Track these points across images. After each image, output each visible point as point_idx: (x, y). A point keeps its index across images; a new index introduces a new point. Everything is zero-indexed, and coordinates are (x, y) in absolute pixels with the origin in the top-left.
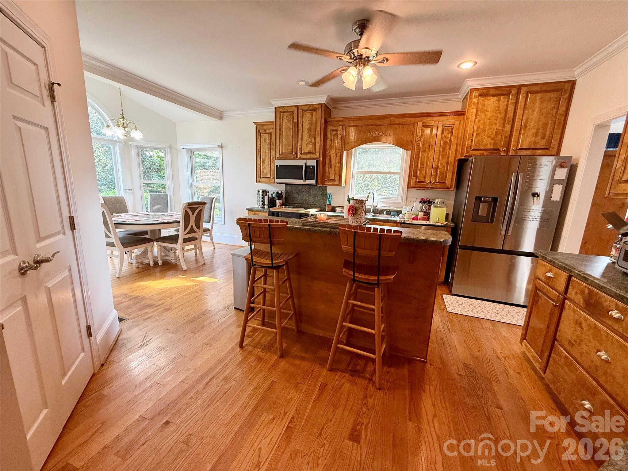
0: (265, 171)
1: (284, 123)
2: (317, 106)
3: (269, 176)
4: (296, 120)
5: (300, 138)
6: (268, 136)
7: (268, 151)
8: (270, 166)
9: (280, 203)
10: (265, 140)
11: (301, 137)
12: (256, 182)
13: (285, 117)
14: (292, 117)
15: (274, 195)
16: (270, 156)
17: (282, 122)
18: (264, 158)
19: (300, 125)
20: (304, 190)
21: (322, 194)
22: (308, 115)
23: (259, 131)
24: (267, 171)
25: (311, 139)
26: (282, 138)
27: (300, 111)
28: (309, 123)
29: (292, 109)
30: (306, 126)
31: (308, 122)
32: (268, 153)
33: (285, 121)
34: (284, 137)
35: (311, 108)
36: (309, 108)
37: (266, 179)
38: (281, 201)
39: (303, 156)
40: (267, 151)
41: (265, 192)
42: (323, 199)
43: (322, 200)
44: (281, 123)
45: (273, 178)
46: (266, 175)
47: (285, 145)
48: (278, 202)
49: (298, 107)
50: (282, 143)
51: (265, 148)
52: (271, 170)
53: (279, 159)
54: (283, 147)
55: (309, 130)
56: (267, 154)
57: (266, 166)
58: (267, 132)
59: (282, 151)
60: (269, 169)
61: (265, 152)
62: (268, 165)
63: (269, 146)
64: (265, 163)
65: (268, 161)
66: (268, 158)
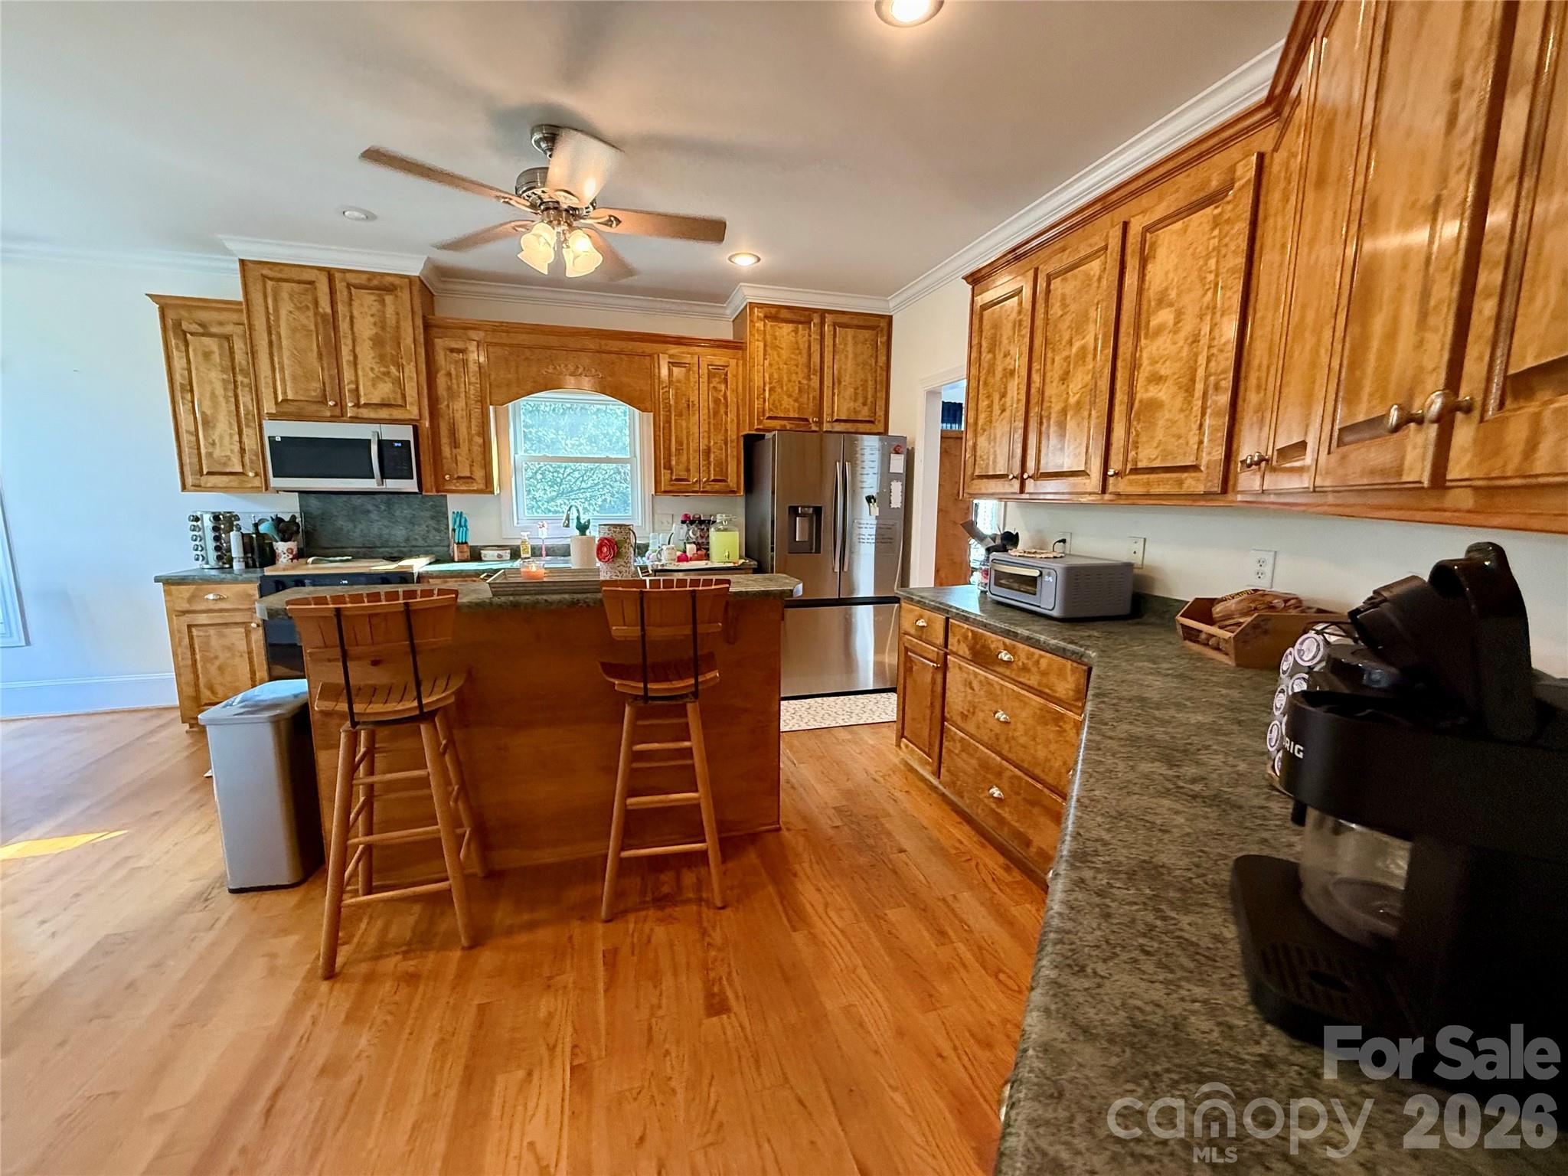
0: (217, 453)
1: (283, 313)
2: (397, 281)
3: (237, 468)
4: (329, 310)
5: (348, 362)
6: (221, 347)
7: (225, 389)
8: (236, 438)
9: (290, 551)
10: (207, 355)
11: (351, 358)
12: (184, 488)
13: (285, 295)
14: (310, 298)
15: (262, 528)
16: (233, 408)
17: (276, 310)
18: (209, 412)
19: (344, 326)
20: (370, 508)
21: (432, 518)
22: (366, 302)
23: (178, 324)
24: (229, 453)
25: (387, 367)
26: (281, 357)
27: (340, 286)
28: (375, 324)
29: (307, 276)
30: (366, 328)
31: (372, 320)
32: (226, 397)
33: (286, 307)
34: (286, 353)
35: (375, 282)
36: (369, 280)
37: (225, 478)
38: (292, 545)
39: (365, 413)
40: (220, 391)
41: (224, 522)
42: (438, 530)
43: (434, 532)
44: (271, 311)
45: (257, 474)
46: (225, 464)
47: (294, 378)
48: (281, 547)
49: (330, 273)
50: (282, 369)
51: (210, 382)
52: (242, 450)
53: (273, 417)
54: (289, 384)
55: (378, 342)
56: (221, 399)
57: (221, 438)
58: (214, 330)
59: (285, 393)
60: (237, 447)
61: (213, 395)
62: (231, 435)
63: (225, 376)
64: (214, 427)
65: (230, 423)
66: (225, 413)
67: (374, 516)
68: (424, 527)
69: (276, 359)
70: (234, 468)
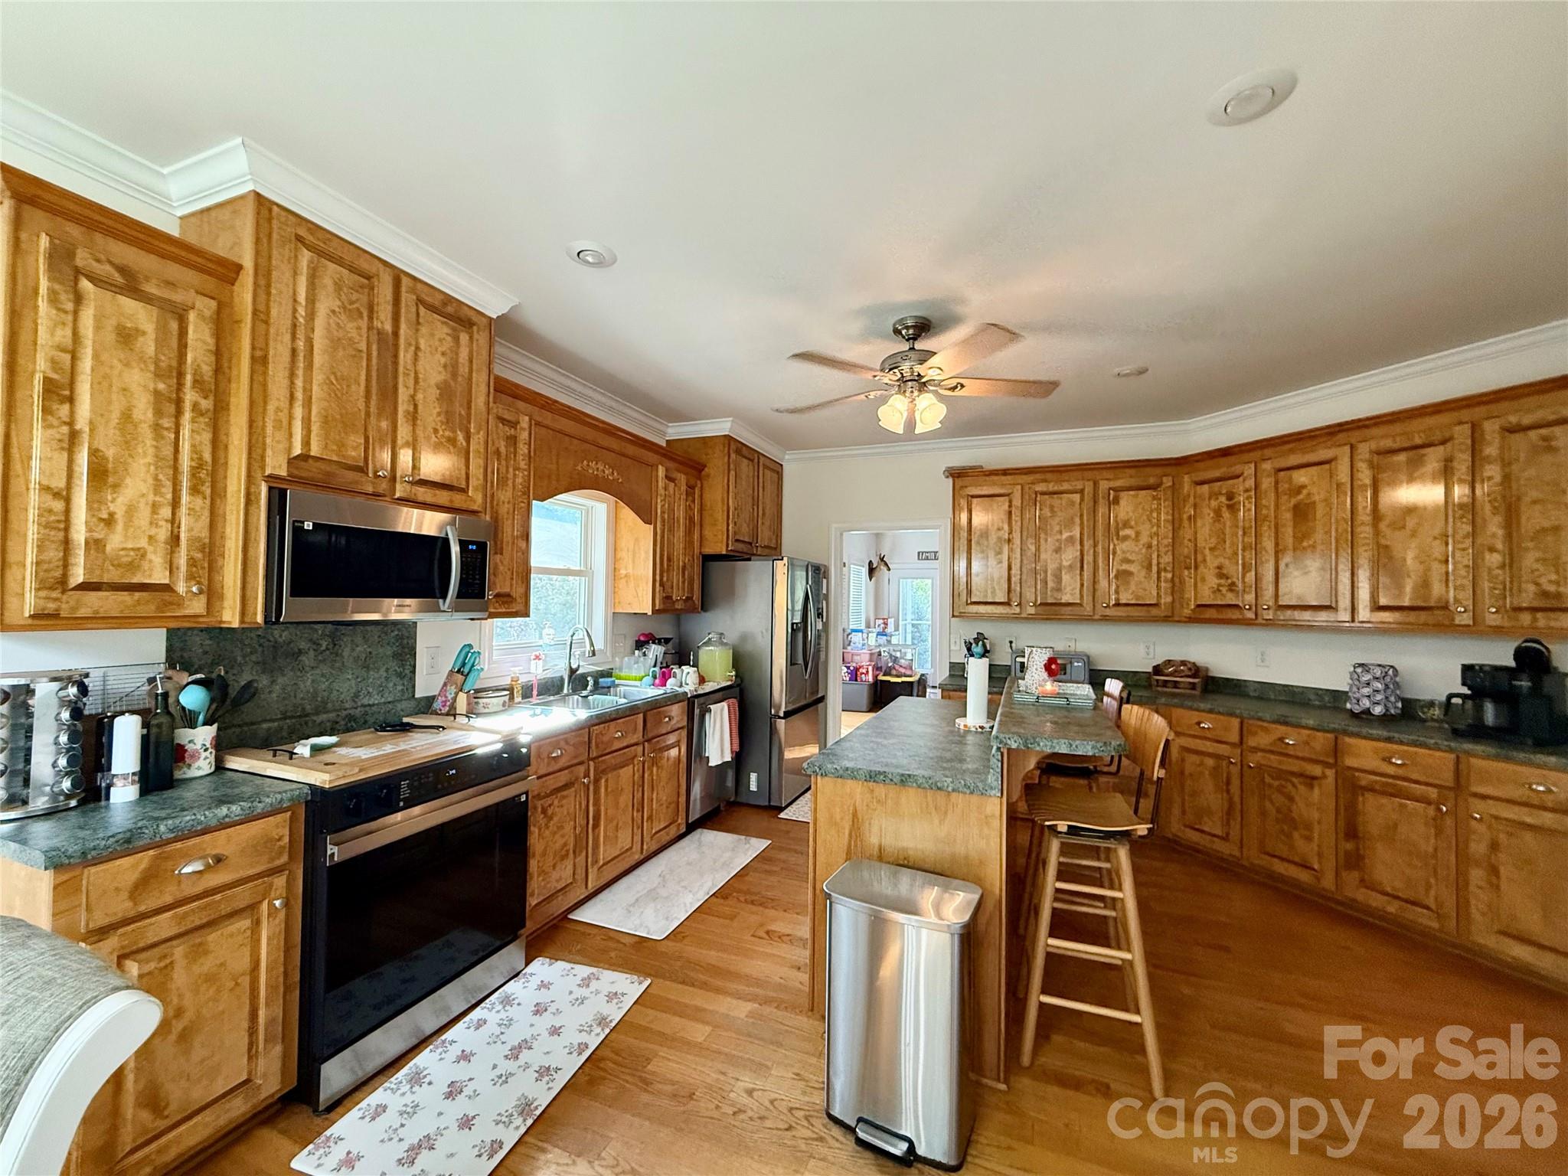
0: (115, 541)
1: (322, 309)
2: (475, 318)
3: (160, 577)
4: (388, 327)
5: (407, 412)
6: (162, 329)
7: (158, 413)
8: (166, 512)
10: (125, 336)
11: (411, 409)
13: (328, 281)
14: (365, 299)
15: (188, 700)
16: (168, 451)
17: (311, 301)
18: (110, 453)
19: (405, 357)
22: (437, 332)
24: (143, 543)
25: (454, 432)
26: (307, 380)
27: (407, 298)
28: (445, 366)
30: (432, 370)
31: (443, 360)
32: (157, 428)
33: (326, 304)
34: (318, 377)
35: (450, 309)
36: (445, 304)
37: (125, 597)
39: (422, 493)
40: (143, 410)
43: (394, 679)
46: (132, 567)
47: (326, 421)
48: (199, 737)
49: (398, 276)
52: (175, 539)
55: (446, 393)
56: (146, 432)
57: (131, 510)
59: (306, 443)
60: (163, 533)
61: (127, 416)
62: (155, 507)
63: (161, 386)
64: (116, 487)
65: (156, 479)
66: (149, 459)
67: (307, 660)
68: (382, 672)
69: (299, 383)
70: (150, 576)
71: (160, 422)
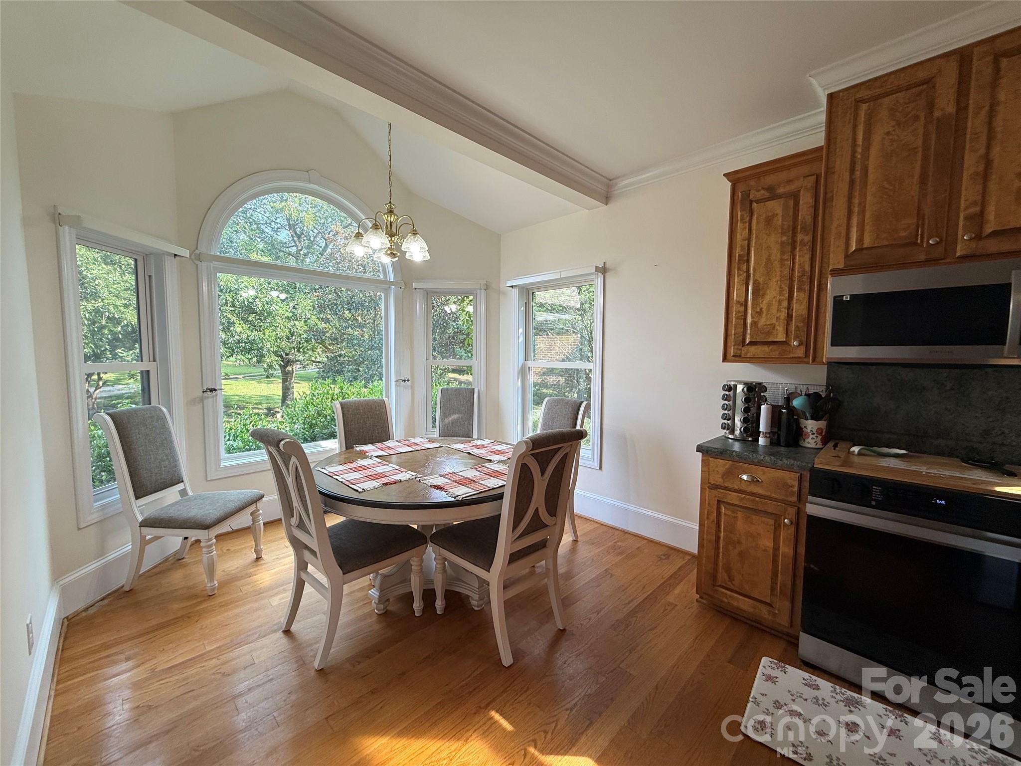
0: (762, 321)
1: (877, 137)
3: (781, 337)
4: (952, 109)
6: (785, 208)
7: (782, 253)
8: (785, 304)
9: (820, 432)
10: (769, 221)
12: (725, 359)
13: (886, 114)
14: (922, 102)
15: (796, 403)
16: (788, 270)
18: (761, 280)
19: (975, 124)
23: (746, 195)
24: (774, 321)
26: (864, 196)
27: (980, 66)
29: (922, 75)
32: (782, 261)
37: (766, 348)
38: (822, 424)
39: (991, 246)
40: (776, 255)
41: (755, 392)
44: (860, 142)
45: (800, 344)
46: (769, 333)
48: (810, 425)
50: (863, 212)
51: (768, 248)
52: (789, 317)
53: (836, 272)
54: (867, 228)
56: (777, 265)
57: (769, 305)
58: (781, 190)
59: (860, 240)
60: (783, 315)
61: (769, 260)
62: (780, 302)
63: (784, 238)
64: (763, 295)
65: (781, 287)
66: (778, 278)
67: (932, 395)
69: (856, 201)
70: (777, 337)
71: (783, 257)
